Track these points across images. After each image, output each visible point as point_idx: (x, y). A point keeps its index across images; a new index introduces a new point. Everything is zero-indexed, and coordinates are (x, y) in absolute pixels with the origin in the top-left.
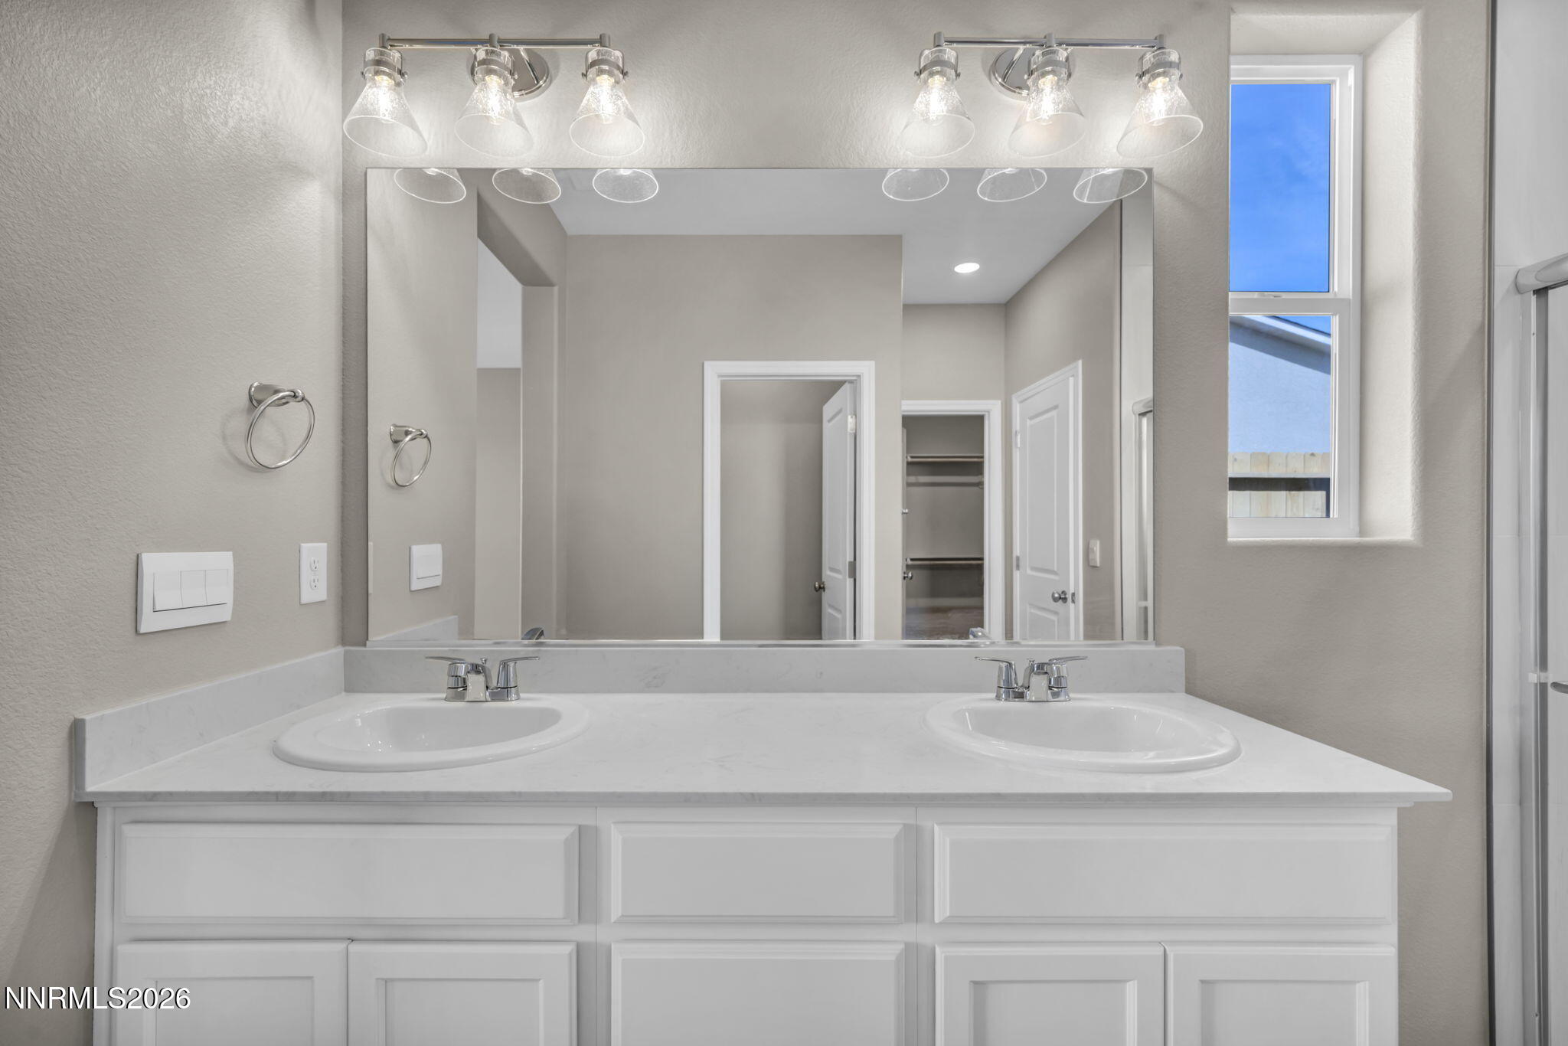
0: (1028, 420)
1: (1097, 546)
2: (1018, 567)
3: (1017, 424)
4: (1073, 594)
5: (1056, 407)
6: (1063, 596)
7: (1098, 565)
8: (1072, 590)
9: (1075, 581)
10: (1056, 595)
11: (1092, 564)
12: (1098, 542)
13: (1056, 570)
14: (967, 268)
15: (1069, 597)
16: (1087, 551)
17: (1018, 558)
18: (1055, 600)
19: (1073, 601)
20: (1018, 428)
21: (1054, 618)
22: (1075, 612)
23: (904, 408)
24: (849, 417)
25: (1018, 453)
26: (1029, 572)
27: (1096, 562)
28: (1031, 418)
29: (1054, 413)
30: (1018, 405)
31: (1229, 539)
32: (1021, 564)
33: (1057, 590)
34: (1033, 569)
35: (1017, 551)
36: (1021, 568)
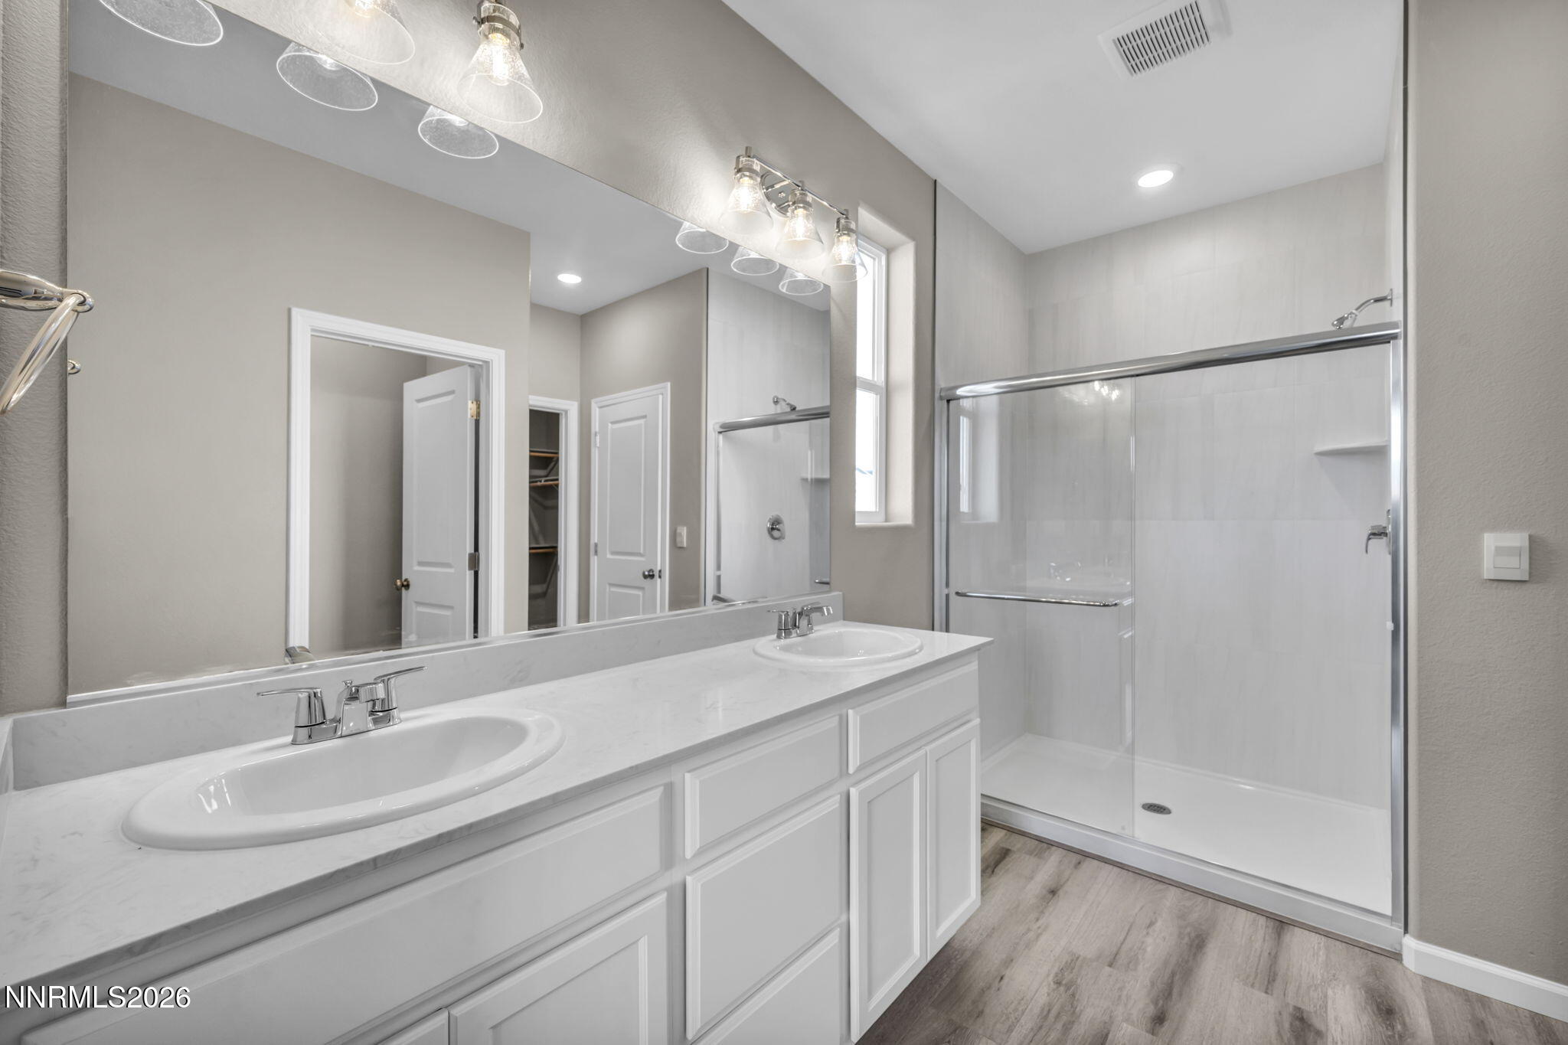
0: (610, 425)
1: (683, 531)
2: (596, 552)
3: (596, 426)
4: (660, 571)
5: (645, 417)
6: (651, 573)
7: (685, 545)
8: (659, 568)
9: (662, 560)
10: (647, 573)
11: (679, 545)
12: (685, 528)
13: (642, 551)
14: (570, 279)
15: (657, 574)
16: (674, 535)
17: (596, 545)
18: (645, 577)
19: (660, 577)
20: (597, 430)
21: (640, 593)
22: (662, 588)
23: (531, 402)
24: (470, 402)
25: (597, 452)
26: (609, 556)
27: (682, 542)
28: (613, 423)
29: (642, 421)
30: (597, 409)
31: (856, 524)
32: (599, 550)
33: (646, 569)
34: (613, 553)
35: (595, 538)
36: (599, 554)
